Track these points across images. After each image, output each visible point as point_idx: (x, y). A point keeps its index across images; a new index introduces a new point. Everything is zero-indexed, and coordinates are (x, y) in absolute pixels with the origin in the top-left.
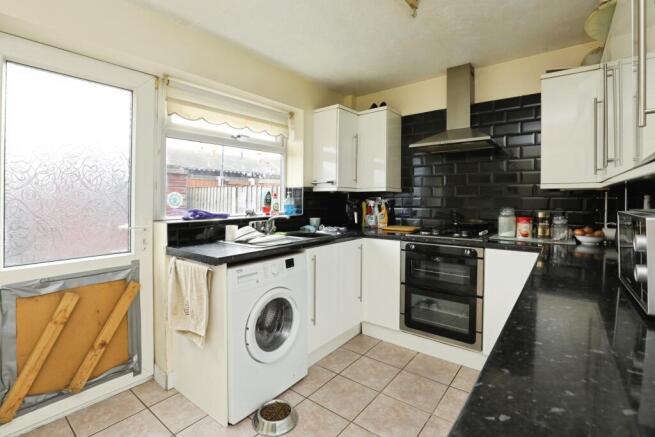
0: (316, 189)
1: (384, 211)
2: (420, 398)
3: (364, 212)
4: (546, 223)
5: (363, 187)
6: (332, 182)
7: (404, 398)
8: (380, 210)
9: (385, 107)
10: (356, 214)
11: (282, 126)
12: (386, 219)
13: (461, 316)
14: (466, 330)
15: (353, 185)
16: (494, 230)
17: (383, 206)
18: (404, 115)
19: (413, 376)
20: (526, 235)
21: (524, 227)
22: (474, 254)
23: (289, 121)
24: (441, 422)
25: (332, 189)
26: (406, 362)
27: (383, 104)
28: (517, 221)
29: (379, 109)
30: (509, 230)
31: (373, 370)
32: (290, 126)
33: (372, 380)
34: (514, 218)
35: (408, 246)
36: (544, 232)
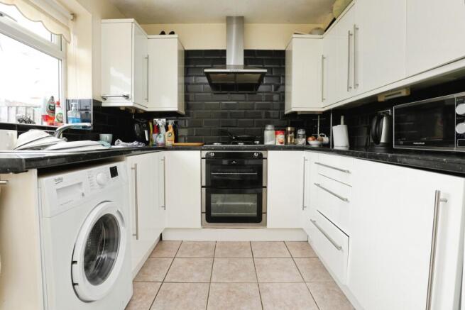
0: (105, 104)
1: (171, 130)
2: (242, 274)
3: (151, 132)
4: (293, 134)
5: (151, 107)
6: (127, 97)
7: (229, 279)
8: (167, 129)
9: (175, 36)
10: (146, 132)
11: (63, 25)
12: (173, 137)
13: (250, 204)
14: (255, 214)
15: (144, 103)
16: (262, 141)
17: (170, 125)
18: (187, 48)
19: (227, 260)
20: (282, 143)
21: (281, 137)
23: (71, 25)
24: (268, 285)
25: (129, 103)
26: (213, 250)
27: (172, 33)
28: (276, 134)
29: (167, 36)
30: (272, 140)
31: (191, 267)
32: (71, 29)
33: (196, 275)
34: (274, 132)
35: (207, 154)
36: (291, 140)
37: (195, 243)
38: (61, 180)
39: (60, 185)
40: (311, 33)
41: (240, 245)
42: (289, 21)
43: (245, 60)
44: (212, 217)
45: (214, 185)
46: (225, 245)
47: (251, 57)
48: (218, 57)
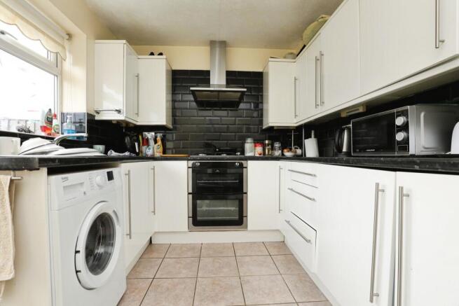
0: (98, 118)
1: (160, 143)
2: (226, 270)
3: (141, 144)
4: (270, 147)
5: (141, 121)
6: (119, 111)
7: (214, 274)
8: (156, 142)
9: (164, 57)
10: (136, 144)
11: (59, 44)
12: (161, 149)
13: (233, 209)
14: (237, 218)
15: (135, 117)
16: (243, 152)
17: (159, 138)
18: (174, 68)
19: (211, 259)
20: (260, 154)
21: (259, 149)
22: (241, 165)
23: (66, 44)
24: (249, 278)
25: (121, 117)
26: (199, 252)
27: (161, 54)
28: (255, 146)
29: (156, 56)
30: (251, 152)
31: (179, 265)
32: (67, 47)
33: (184, 271)
34: (253, 144)
35: (193, 164)
36: (268, 152)
37: (183, 245)
38: (67, 178)
39: (66, 183)
40: (285, 58)
41: (224, 246)
42: (266, 47)
43: (227, 80)
44: (198, 221)
45: (199, 192)
46: (210, 246)
47: (232, 77)
48: (203, 77)
